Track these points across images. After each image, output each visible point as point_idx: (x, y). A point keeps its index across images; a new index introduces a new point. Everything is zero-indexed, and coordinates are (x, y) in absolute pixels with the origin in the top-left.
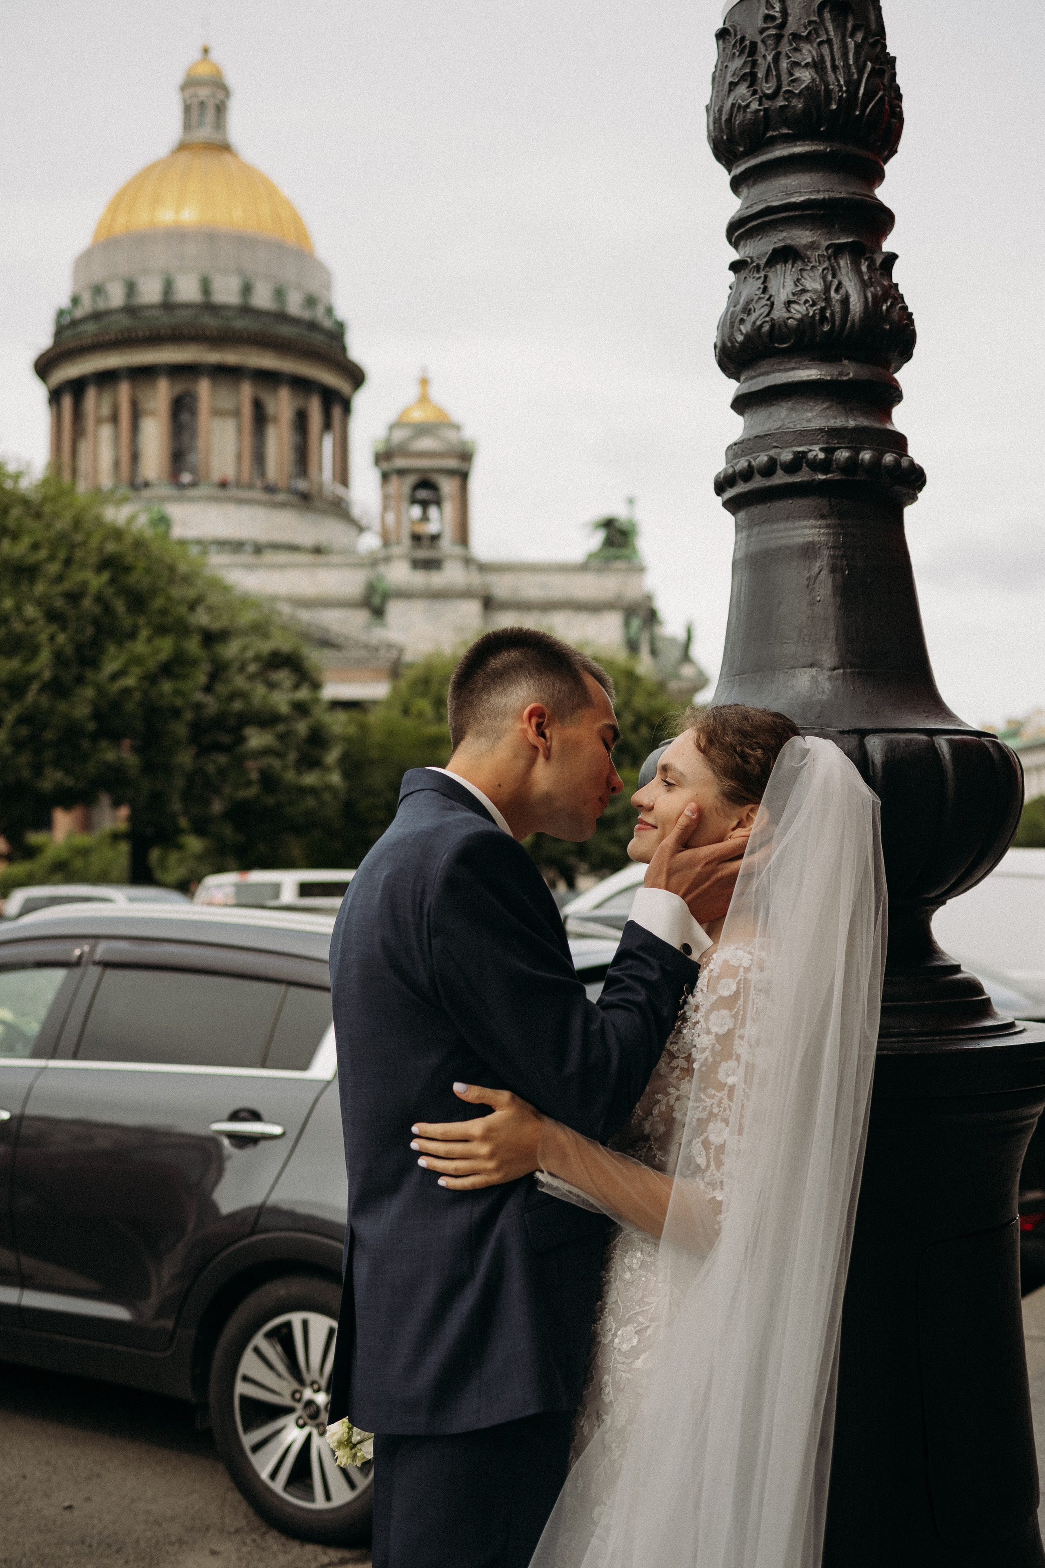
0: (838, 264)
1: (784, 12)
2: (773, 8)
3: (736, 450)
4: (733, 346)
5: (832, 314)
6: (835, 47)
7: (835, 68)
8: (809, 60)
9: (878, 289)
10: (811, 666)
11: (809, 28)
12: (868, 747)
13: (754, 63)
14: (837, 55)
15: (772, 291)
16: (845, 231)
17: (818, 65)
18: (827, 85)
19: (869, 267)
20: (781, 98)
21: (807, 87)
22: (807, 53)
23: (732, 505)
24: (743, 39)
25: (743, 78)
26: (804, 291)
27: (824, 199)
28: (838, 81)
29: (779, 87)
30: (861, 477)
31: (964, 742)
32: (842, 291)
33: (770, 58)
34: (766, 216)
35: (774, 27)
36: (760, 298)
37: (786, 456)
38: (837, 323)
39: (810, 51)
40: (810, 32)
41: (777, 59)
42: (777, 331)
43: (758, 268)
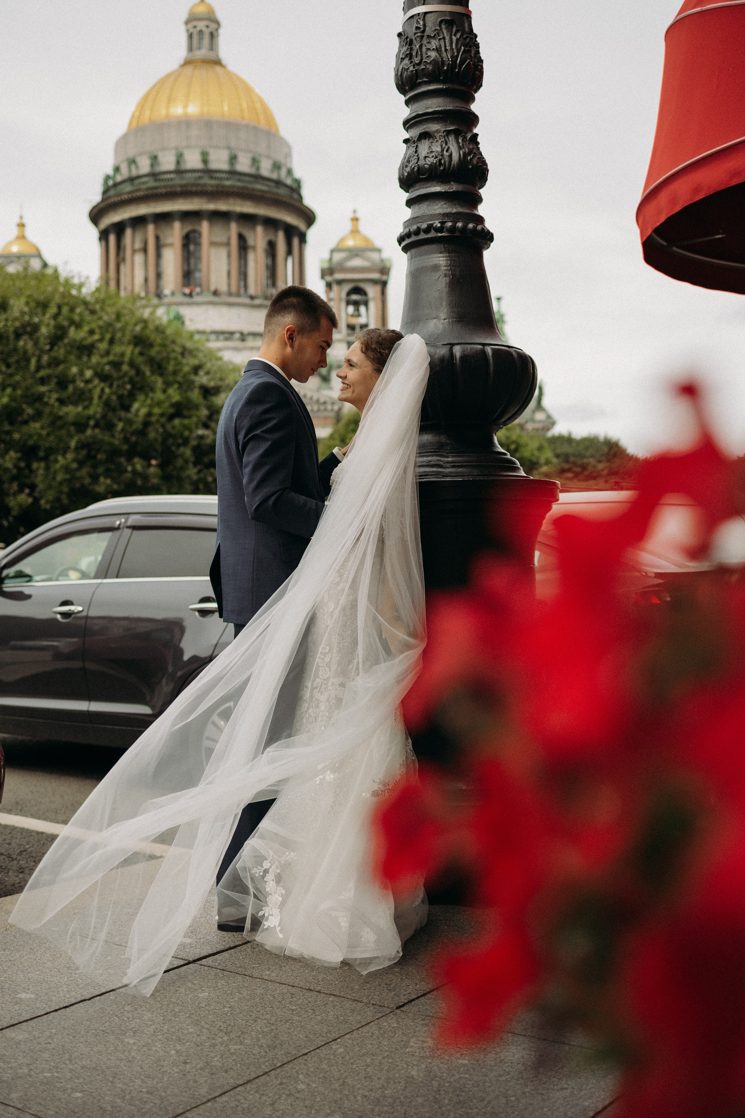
0: (449, 139)
1: (425, 25)
2: (419, 23)
3: (408, 223)
4: (404, 178)
5: (445, 162)
6: (446, 41)
7: (446, 50)
8: (434, 47)
9: (467, 150)
10: (435, 318)
11: (435, 33)
12: (454, 350)
13: (411, 49)
14: (448, 44)
15: (419, 152)
16: (452, 124)
17: (438, 50)
18: (442, 58)
19: (463, 140)
20: (422, 65)
21: (433, 60)
22: (434, 44)
23: (405, 249)
24: (407, 38)
25: (406, 56)
26: (432, 152)
27: (442, 110)
28: (448, 56)
29: (422, 59)
30: (457, 234)
31: (499, 349)
32: (449, 151)
33: (418, 46)
34: (417, 118)
35: (420, 32)
36: (414, 156)
37: (424, 226)
38: (447, 166)
39: (435, 43)
40: (435, 35)
41: (421, 47)
42: (421, 170)
43: (414, 142)
